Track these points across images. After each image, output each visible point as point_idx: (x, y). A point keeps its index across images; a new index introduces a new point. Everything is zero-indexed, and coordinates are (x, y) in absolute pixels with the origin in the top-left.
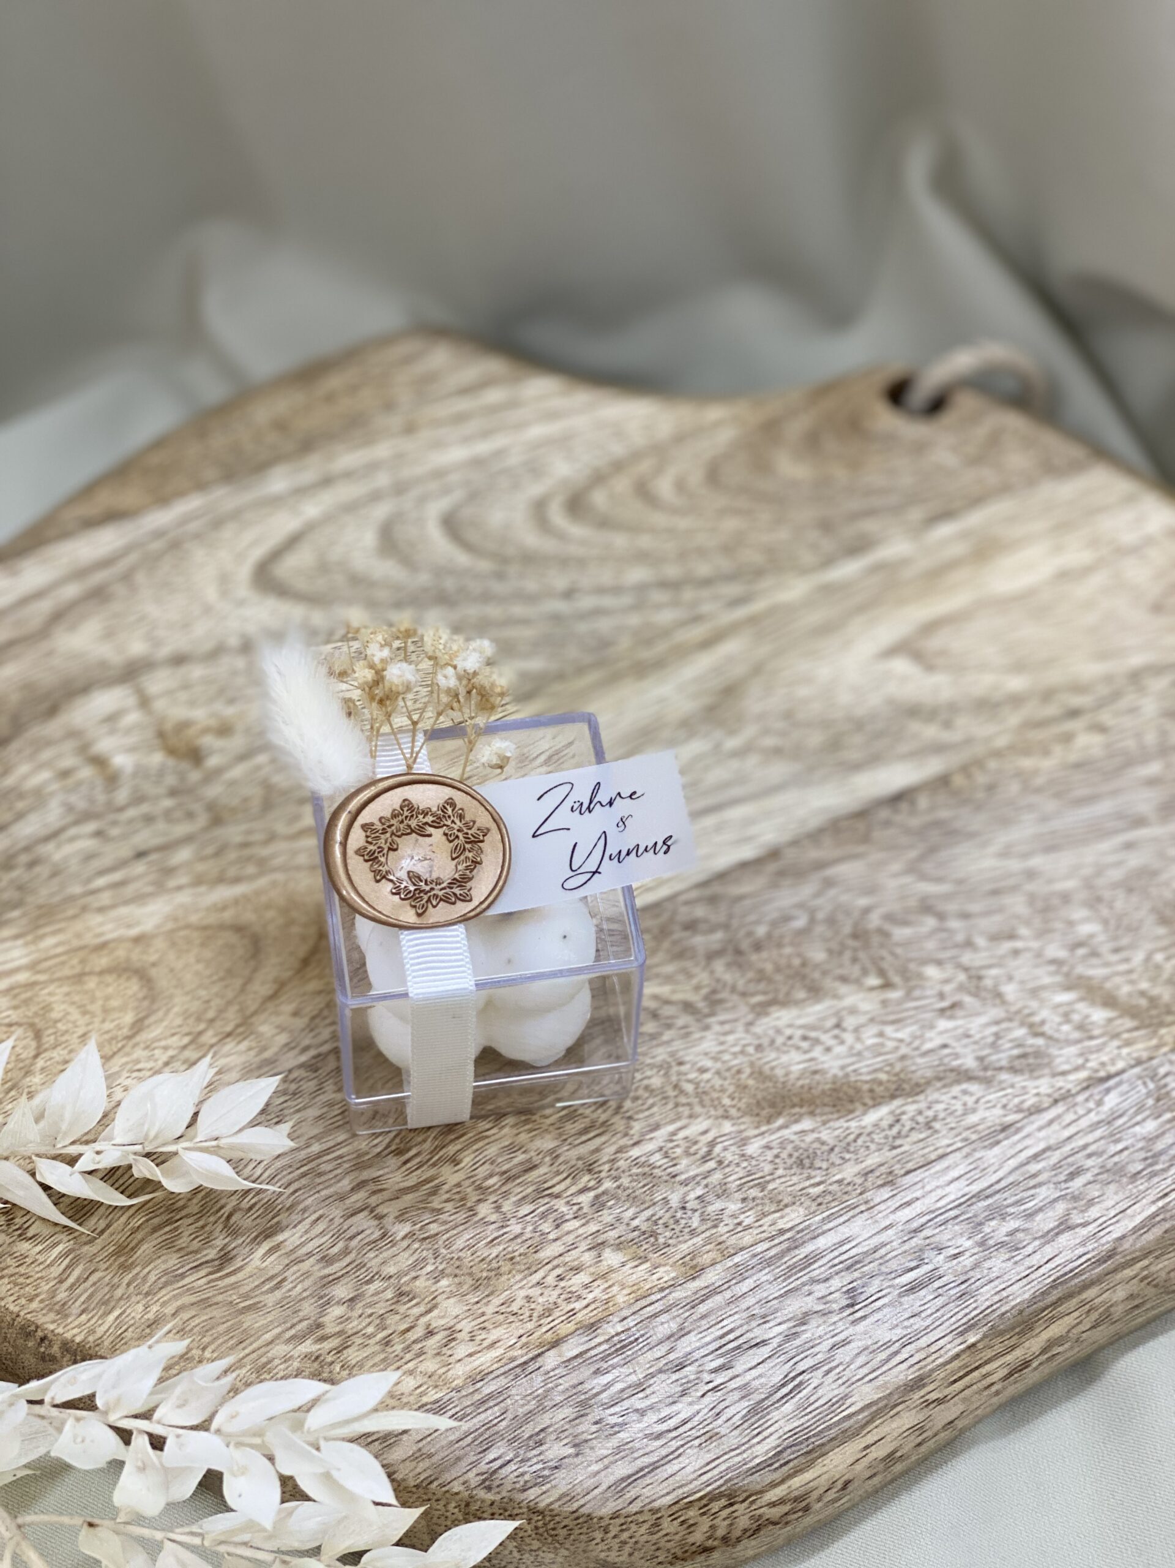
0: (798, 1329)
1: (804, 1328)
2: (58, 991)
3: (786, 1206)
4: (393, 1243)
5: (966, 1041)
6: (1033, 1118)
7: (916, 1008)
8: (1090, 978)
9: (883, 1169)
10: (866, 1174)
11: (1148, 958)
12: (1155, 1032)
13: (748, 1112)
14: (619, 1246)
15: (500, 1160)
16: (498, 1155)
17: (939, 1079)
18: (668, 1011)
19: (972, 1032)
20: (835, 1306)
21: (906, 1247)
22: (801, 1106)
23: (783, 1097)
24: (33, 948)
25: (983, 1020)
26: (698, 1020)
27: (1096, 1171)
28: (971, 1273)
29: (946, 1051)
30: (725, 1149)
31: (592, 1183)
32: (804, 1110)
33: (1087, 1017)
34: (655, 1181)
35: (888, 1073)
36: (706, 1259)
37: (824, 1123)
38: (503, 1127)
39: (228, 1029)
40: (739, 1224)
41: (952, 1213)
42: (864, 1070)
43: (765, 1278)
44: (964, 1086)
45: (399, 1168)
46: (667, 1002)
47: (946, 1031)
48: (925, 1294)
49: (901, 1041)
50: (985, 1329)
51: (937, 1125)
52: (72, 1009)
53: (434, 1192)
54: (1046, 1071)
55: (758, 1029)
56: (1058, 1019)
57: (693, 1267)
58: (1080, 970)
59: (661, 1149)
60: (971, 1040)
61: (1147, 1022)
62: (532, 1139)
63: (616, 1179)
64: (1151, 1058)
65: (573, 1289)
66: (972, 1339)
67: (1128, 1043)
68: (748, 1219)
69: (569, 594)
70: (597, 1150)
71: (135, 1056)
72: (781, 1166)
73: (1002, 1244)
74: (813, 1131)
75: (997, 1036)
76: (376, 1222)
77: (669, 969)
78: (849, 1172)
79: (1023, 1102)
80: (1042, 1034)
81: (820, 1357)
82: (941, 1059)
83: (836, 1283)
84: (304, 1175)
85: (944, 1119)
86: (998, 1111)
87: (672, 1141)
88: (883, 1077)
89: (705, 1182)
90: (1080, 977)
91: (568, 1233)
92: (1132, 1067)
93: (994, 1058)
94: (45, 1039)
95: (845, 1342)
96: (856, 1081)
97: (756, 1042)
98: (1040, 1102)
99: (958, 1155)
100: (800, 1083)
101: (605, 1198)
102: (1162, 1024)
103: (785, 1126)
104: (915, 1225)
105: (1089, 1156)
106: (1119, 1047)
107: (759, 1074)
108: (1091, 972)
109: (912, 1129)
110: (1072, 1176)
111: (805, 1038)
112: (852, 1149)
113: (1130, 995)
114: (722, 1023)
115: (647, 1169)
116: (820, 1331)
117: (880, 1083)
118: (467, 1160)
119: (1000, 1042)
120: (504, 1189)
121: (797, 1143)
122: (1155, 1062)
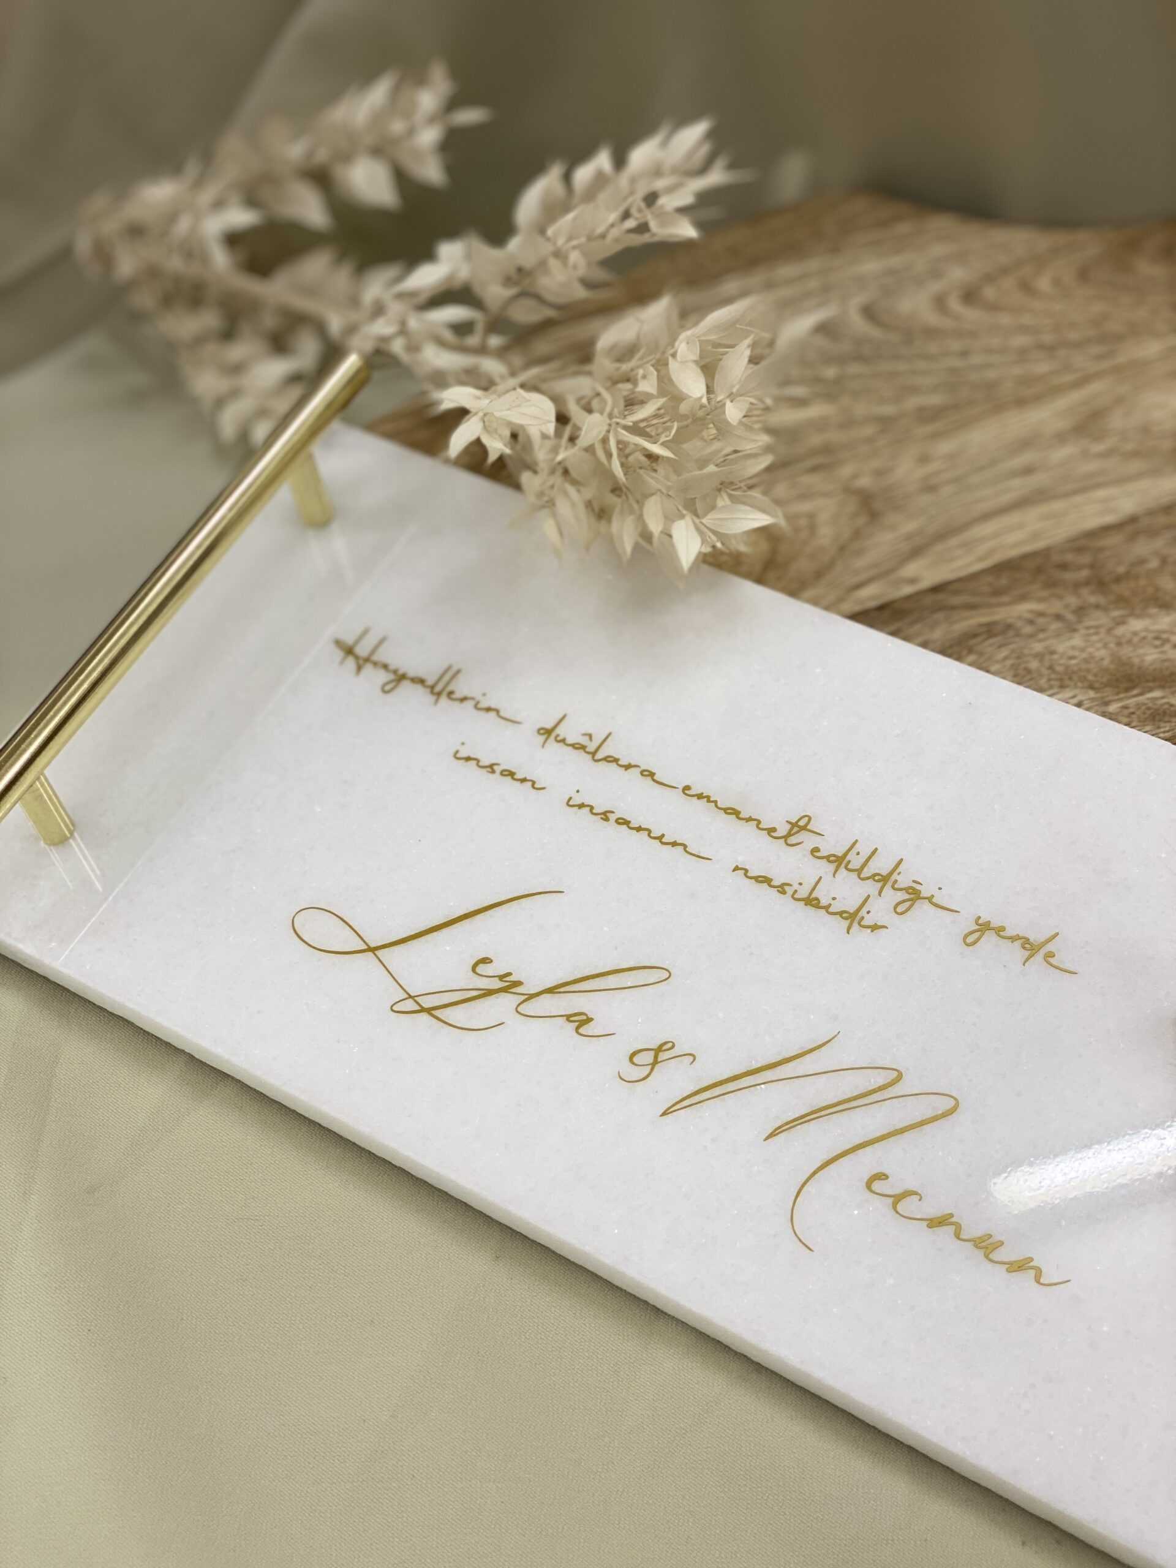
13: (1107, 685)
22: (1152, 682)
23: (1139, 676)
26: (1068, 626)
32: (1156, 684)
46: (1042, 615)
55: (1117, 632)
69: (964, 354)
77: (1043, 594)
97: (1116, 641)
100: (1153, 667)
107: (1119, 661)
114: (1087, 628)
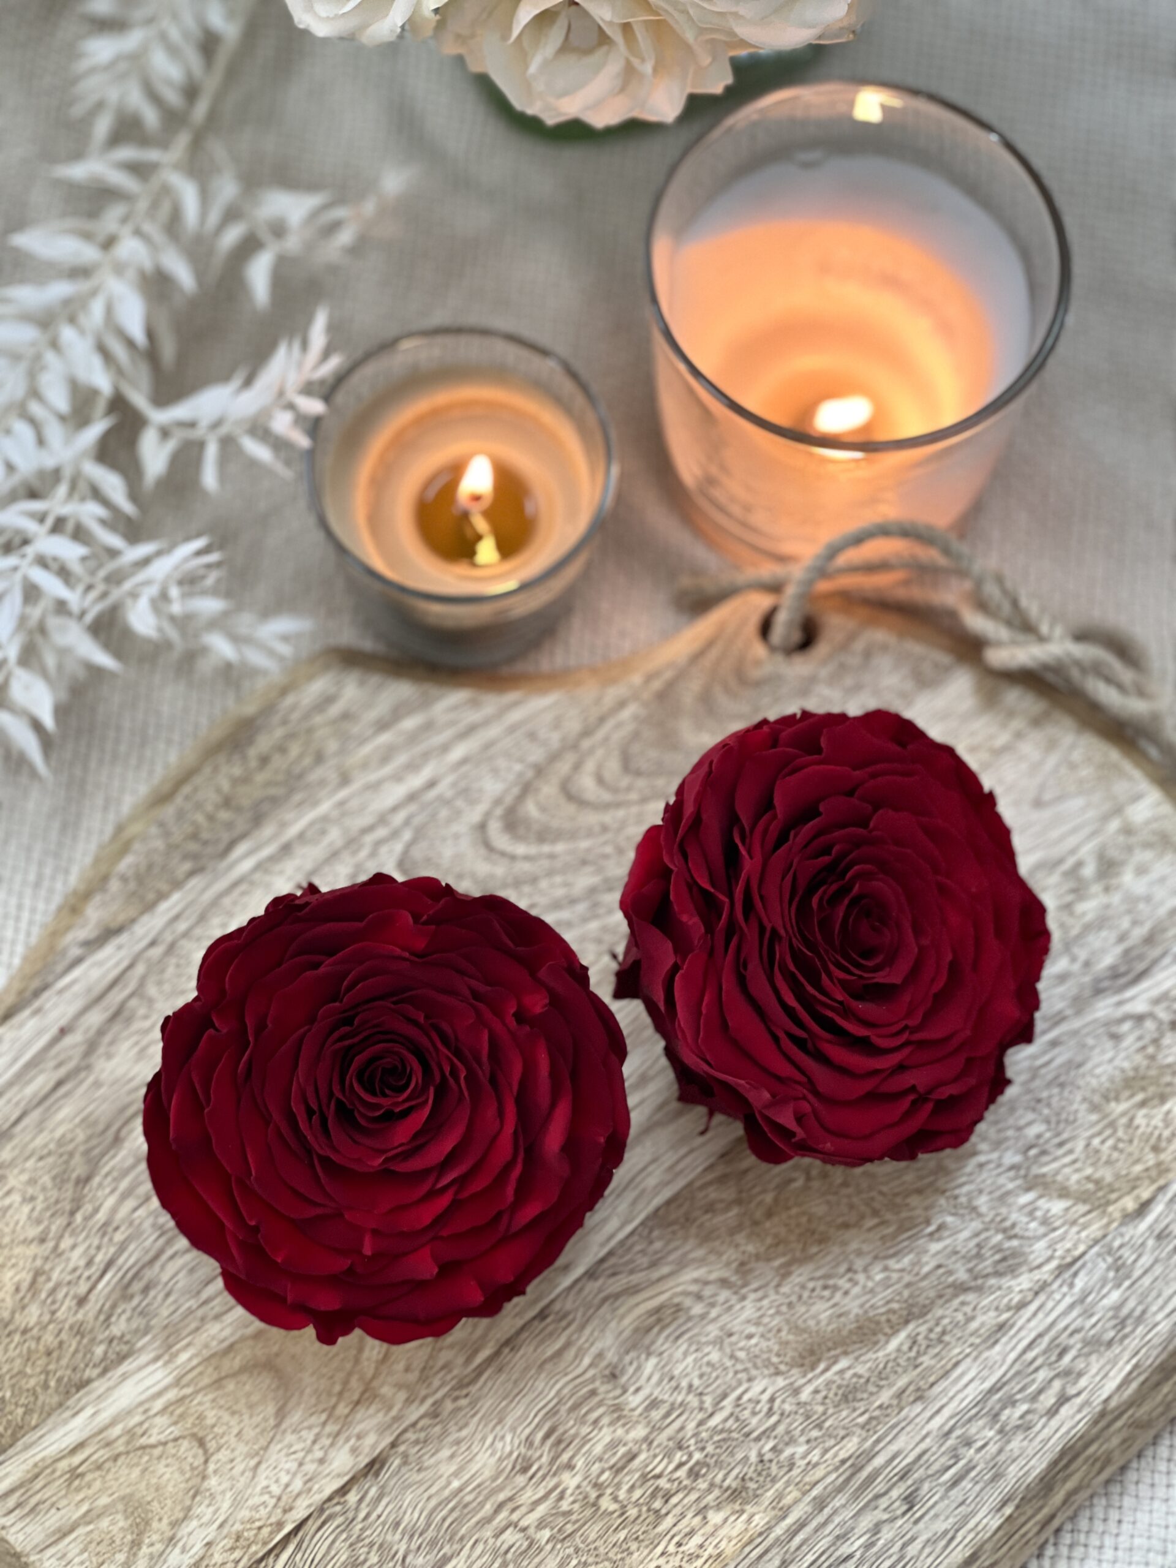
0: (874, 1539)
1: (878, 1536)
2: (206, 1399)
3: (843, 1438)
4: (541, 1550)
5: (954, 1258)
6: (1022, 1312)
7: (909, 1238)
8: (1044, 1175)
9: (912, 1388)
10: (900, 1395)
11: (1088, 1145)
12: (1104, 1212)
13: (792, 1365)
14: (718, 1507)
15: (606, 1457)
16: (605, 1452)
17: (940, 1296)
18: (708, 1291)
19: (959, 1248)
20: (899, 1512)
21: (943, 1449)
22: (835, 1349)
23: (819, 1345)
24: (172, 1366)
25: (966, 1234)
26: (736, 1293)
27: (1079, 1346)
28: (998, 1458)
29: (941, 1271)
30: (783, 1401)
31: (685, 1458)
32: (838, 1351)
33: (1048, 1211)
34: (734, 1443)
35: (898, 1301)
36: (788, 1500)
37: (857, 1359)
38: (601, 1429)
39: (356, 1397)
40: (809, 1463)
41: (973, 1412)
42: (881, 1303)
43: (838, 1505)
44: (961, 1298)
45: (527, 1485)
46: (706, 1283)
47: (938, 1253)
48: (966, 1484)
49: (902, 1270)
50: (1017, 1501)
51: (947, 1338)
52: (221, 1413)
53: (561, 1497)
54: (1024, 1268)
55: (785, 1289)
56: (1025, 1219)
57: (781, 1509)
58: (1036, 1170)
59: (732, 1414)
60: (959, 1256)
61: (1097, 1203)
62: (627, 1432)
63: (703, 1449)
64: (1105, 1236)
65: (691, 1551)
66: (1008, 1510)
67: (1085, 1227)
68: (815, 1456)
70: (682, 1428)
71: (286, 1442)
72: (830, 1405)
73: (1018, 1427)
74: (849, 1368)
75: (979, 1246)
76: (522, 1534)
77: (700, 1253)
78: (885, 1397)
79: (1011, 1300)
80: (1015, 1236)
81: (894, 1558)
82: (939, 1278)
83: (895, 1493)
84: (453, 1510)
85: (951, 1331)
86: (992, 1314)
87: (738, 1406)
88: (895, 1306)
89: (774, 1434)
90: (1037, 1176)
91: (676, 1505)
92: (1091, 1247)
93: (980, 1267)
94: (209, 1445)
95: (913, 1539)
96: (875, 1316)
97: (787, 1301)
98: (1025, 1297)
99: (969, 1360)
100: (830, 1328)
101: (697, 1468)
102: (1108, 1203)
103: (826, 1370)
104: (947, 1428)
105: (1072, 1334)
106: (1078, 1232)
107: (796, 1329)
108: (1045, 1170)
109: (928, 1347)
110: (1061, 1355)
111: (825, 1287)
112: (883, 1376)
113: (1078, 1182)
114: (756, 1290)
115: (724, 1435)
116: (890, 1535)
117: (894, 1312)
118: (580, 1463)
119: (983, 1251)
120: (616, 1481)
121: (839, 1382)
122: (1109, 1238)
